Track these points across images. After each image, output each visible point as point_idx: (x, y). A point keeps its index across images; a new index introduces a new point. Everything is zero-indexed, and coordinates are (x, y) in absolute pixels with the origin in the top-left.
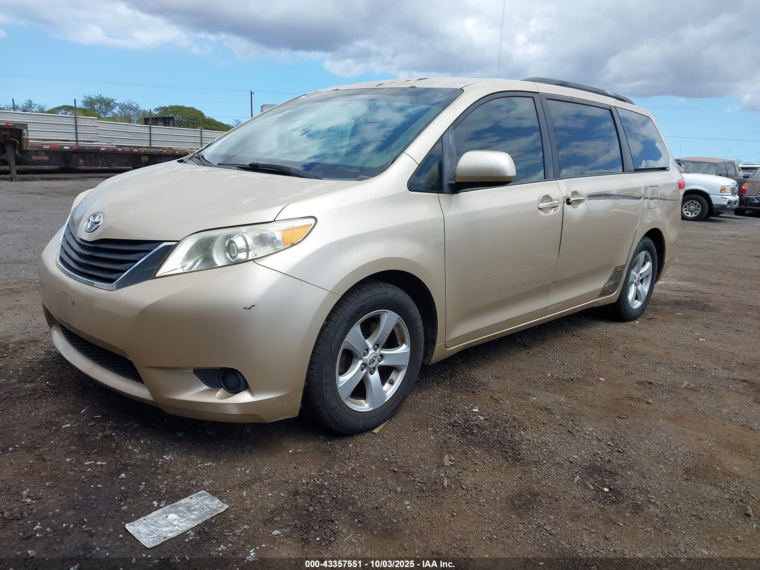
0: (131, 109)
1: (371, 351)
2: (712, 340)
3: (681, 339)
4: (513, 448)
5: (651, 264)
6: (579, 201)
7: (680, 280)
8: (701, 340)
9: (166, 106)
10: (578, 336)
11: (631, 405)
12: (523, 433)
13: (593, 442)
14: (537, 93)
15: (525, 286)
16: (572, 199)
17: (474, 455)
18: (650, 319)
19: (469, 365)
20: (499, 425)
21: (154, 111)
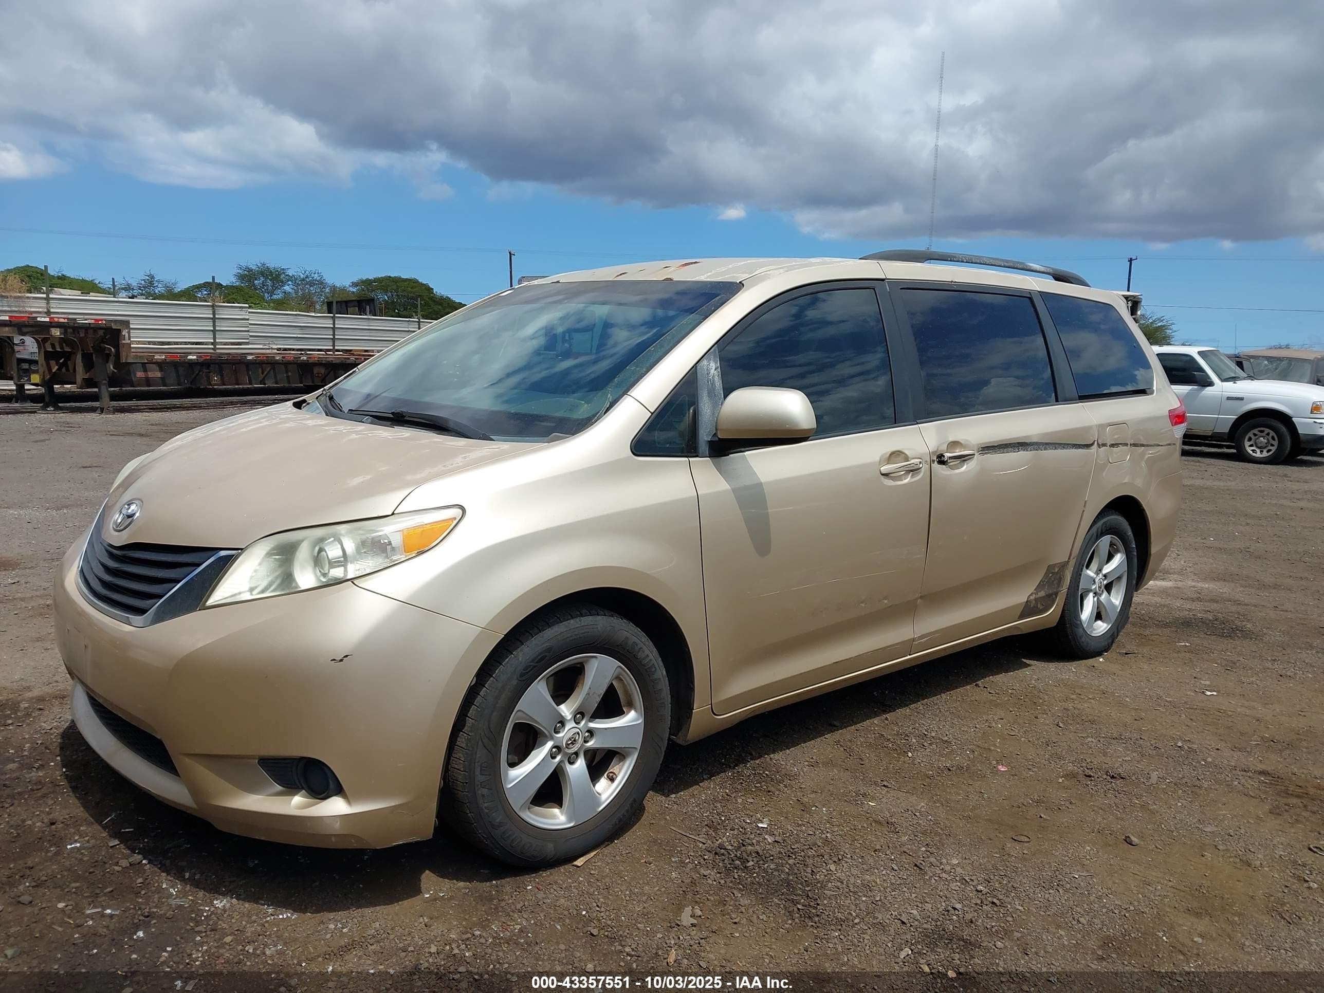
0: (312, 284)
1: (570, 725)
2: (1228, 695)
3: (1172, 693)
4: (808, 896)
5: (1124, 556)
6: (963, 459)
7: (1204, 580)
8: (1209, 693)
9: (370, 278)
10: (985, 687)
11: (1041, 817)
12: (833, 867)
13: (953, 886)
14: (883, 280)
15: (863, 605)
16: (947, 455)
17: (737, 907)
18: (1126, 654)
19: (774, 740)
20: (795, 853)
21: (350, 286)
